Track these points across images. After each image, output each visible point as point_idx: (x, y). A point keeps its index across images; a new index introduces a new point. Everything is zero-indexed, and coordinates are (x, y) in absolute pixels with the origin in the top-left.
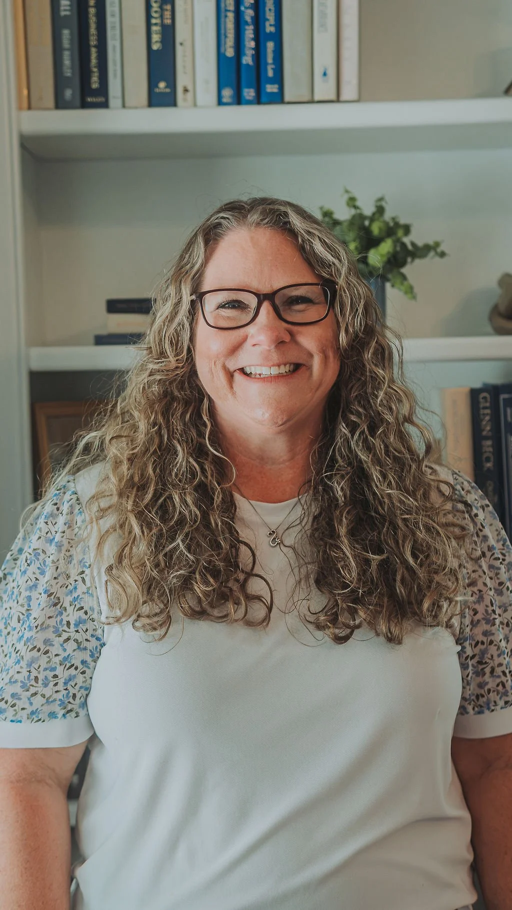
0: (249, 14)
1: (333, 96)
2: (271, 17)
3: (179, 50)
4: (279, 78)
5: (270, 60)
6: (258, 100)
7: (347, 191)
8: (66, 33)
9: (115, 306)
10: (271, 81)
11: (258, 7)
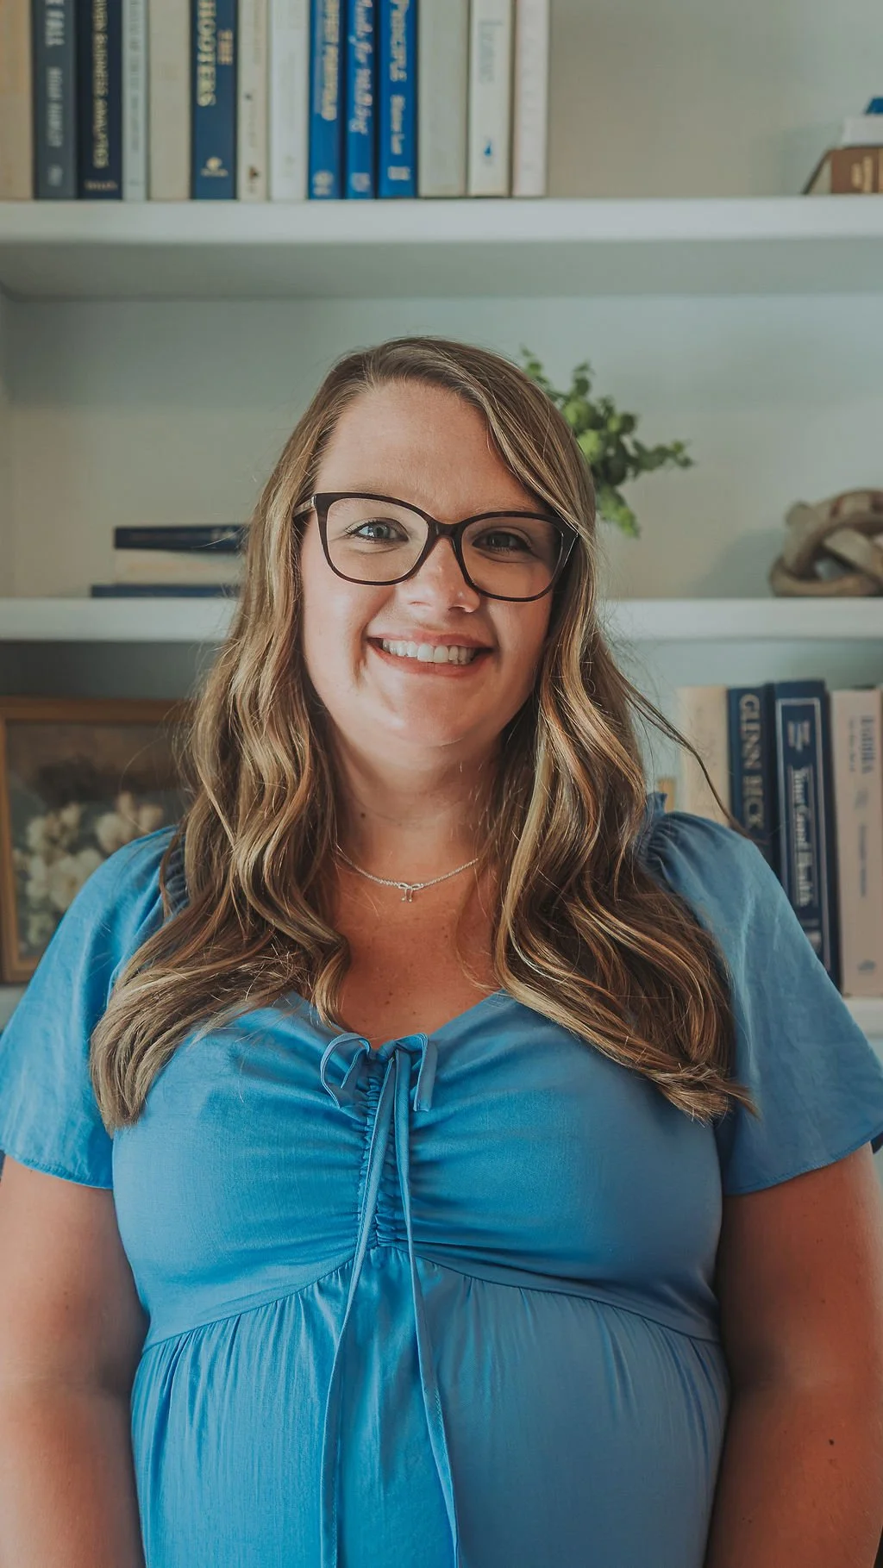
0: (362, 50)
1: (501, 188)
2: (399, 54)
3: (244, 107)
4: (411, 158)
5: (396, 125)
6: (376, 192)
7: (526, 353)
8: (54, 75)
9: (126, 538)
10: (398, 161)
11: (378, 38)
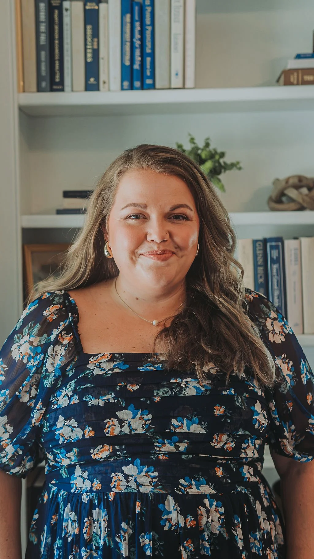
0: (137, 43)
1: (180, 85)
2: (149, 44)
3: (101, 62)
4: (153, 76)
5: (148, 67)
6: (142, 87)
7: (190, 135)
8: (43, 54)
9: (67, 194)
10: (149, 78)
11: (142, 39)
